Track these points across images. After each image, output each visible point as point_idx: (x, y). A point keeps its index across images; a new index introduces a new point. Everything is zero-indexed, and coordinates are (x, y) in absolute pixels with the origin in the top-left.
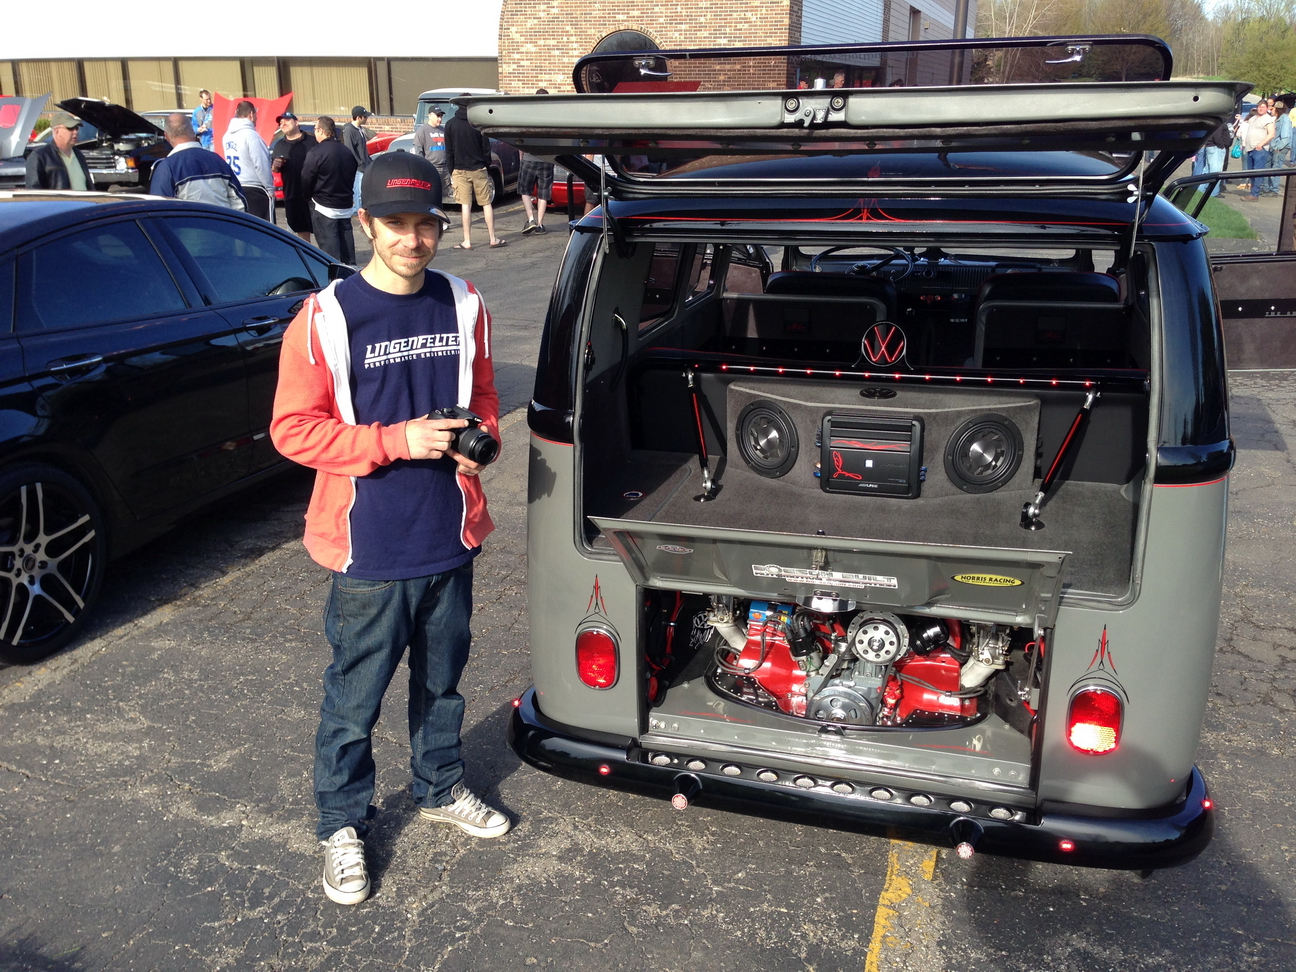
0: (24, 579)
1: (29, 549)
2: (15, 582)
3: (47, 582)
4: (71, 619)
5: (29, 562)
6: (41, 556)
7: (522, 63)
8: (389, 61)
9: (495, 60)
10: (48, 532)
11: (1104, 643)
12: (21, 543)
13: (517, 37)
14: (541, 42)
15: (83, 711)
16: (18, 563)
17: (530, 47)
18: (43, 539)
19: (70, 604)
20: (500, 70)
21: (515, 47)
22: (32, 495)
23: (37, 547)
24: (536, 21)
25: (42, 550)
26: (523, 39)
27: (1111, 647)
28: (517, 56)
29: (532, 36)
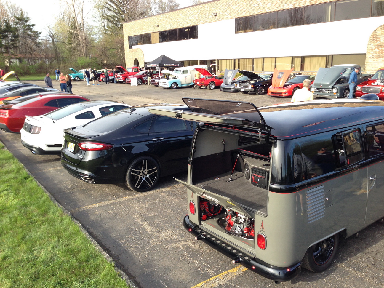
0: (142, 177)
1: (144, 171)
2: (140, 177)
3: (147, 178)
4: (150, 186)
5: (144, 174)
6: (146, 173)
7: (374, 55)
8: (333, 56)
9: (365, 54)
10: (148, 169)
11: (262, 224)
12: (142, 170)
13: (373, 47)
14: (381, 48)
15: (141, 202)
16: (141, 174)
17: (377, 50)
18: (147, 170)
19: (150, 183)
20: (366, 57)
21: (372, 50)
22: (145, 162)
23: (146, 171)
24: (380, 42)
25: (146, 172)
26: (375, 48)
27: (264, 225)
28: (372, 53)
29: (378, 47)
